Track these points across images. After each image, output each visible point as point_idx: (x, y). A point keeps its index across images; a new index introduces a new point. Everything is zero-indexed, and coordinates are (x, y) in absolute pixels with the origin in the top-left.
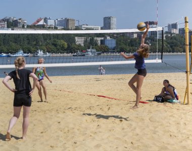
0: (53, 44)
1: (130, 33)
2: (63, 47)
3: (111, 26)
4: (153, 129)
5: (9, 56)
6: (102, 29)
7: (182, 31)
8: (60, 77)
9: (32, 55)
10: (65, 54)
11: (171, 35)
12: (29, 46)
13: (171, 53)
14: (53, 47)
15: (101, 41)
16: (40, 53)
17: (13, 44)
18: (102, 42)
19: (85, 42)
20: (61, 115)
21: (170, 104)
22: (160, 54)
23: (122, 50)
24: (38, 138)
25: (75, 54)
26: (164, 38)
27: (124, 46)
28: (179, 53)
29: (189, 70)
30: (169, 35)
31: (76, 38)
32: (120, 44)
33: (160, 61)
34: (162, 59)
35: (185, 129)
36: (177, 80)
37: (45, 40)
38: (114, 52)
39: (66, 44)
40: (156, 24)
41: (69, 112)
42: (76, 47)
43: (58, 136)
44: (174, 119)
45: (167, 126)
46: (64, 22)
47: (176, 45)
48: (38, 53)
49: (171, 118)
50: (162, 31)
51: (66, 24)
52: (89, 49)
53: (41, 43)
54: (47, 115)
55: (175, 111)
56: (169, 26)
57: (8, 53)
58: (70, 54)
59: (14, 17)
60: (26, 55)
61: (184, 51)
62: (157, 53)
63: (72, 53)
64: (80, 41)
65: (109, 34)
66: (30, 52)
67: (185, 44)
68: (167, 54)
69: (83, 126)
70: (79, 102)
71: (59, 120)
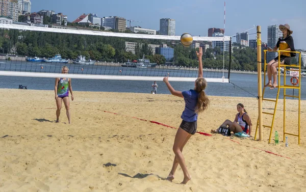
0: (98, 49)
2: (110, 54)
4: (217, 171)
5: (43, 61)
6: (158, 33)
7: (254, 43)
8: (105, 93)
9: (72, 61)
10: (113, 64)
11: (240, 48)
12: (68, 50)
13: (240, 72)
14: (97, 52)
16: (82, 60)
17: (50, 46)
18: (158, 50)
19: (137, 48)
20: (104, 145)
22: (227, 71)
23: (181, 63)
24: (74, 174)
25: (125, 64)
26: (232, 51)
27: (183, 58)
28: (249, 72)
29: (261, 95)
30: (238, 48)
31: (127, 44)
33: (226, 81)
34: (228, 78)
35: (256, 174)
39: (114, 50)
40: (223, 32)
41: (113, 141)
42: (125, 54)
43: (99, 174)
44: (242, 160)
46: (112, 22)
47: (246, 61)
48: (79, 59)
49: (239, 158)
50: (230, 42)
51: (114, 24)
52: (141, 58)
53: (83, 47)
54: (87, 144)
55: (244, 148)
56: (237, 36)
57: (42, 57)
58: (118, 64)
60: (64, 61)
61: (256, 70)
62: (223, 70)
64: (130, 47)
65: (166, 41)
66: (69, 57)
67: (256, 61)
69: (131, 161)
70: (127, 128)
71: (101, 151)
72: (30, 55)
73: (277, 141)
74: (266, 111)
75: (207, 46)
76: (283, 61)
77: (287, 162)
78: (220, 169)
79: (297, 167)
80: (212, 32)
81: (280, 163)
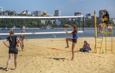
0: (30, 23)
1: (67, 18)
2: (35, 25)
3: (59, 15)
4: (79, 65)
5: (8, 29)
6: (54, 16)
7: (93, 17)
8: (33, 39)
10: (36, 28)
11: (88, 19)
12: (18, 24)
13: (88, 28)
14: (30, 25)
15: (54, 22)
16: (24, 28)
17: (11, 23)
19: (46, 22)
20: (34, 58)
21: (87, 53)
22: (82, 28)
23: (64, 26)
24: (22, 69)
25: (41, 28)
26: (84, 21)
28: (92, 28)
29: (96, 36)
30: (87, 19)
31: (42, 21)
32: (63, 24)
33: (82, 32)
34: (83, 31)
35: (95, 65)
36: (91, 41)
37: (26, 21)
38: (60, 27)
39: (36, 23)
40: (81, 14)
41: (38, 57)
42: (41, 25)
43: (32, 68)
44: (89, 60)
45: (86, 64)
46: (35, 13)
47: (90, 24)
49: (88, 60)
50: (83, 17)
51: (36, 14)
52: (48, 25)
53: (24, 23)
54: (27, 58)
55: (90, 56)
56: (87, 15)
57: (8, 27)
58: (38, 28)
59: (11, 10)
60: (17, 28)
61: (94, 27)
62: (81, 28)
63: (39, 27)
64: (43, 22)
65: (57, 19)
66: (19, 27)
67: (94, 24)
68: (86, 28)
69: (45, 63)
70: (43, 51)
71: (33, 60)
72: (3, 27)
73: (103, 53)
74: (98, 42)
75: (74, 20)
76: (105, 23)
77: (107, 60)
78: (80, 64)
79: (111, 61)
80: (76, 14)
81: (104, 60)
